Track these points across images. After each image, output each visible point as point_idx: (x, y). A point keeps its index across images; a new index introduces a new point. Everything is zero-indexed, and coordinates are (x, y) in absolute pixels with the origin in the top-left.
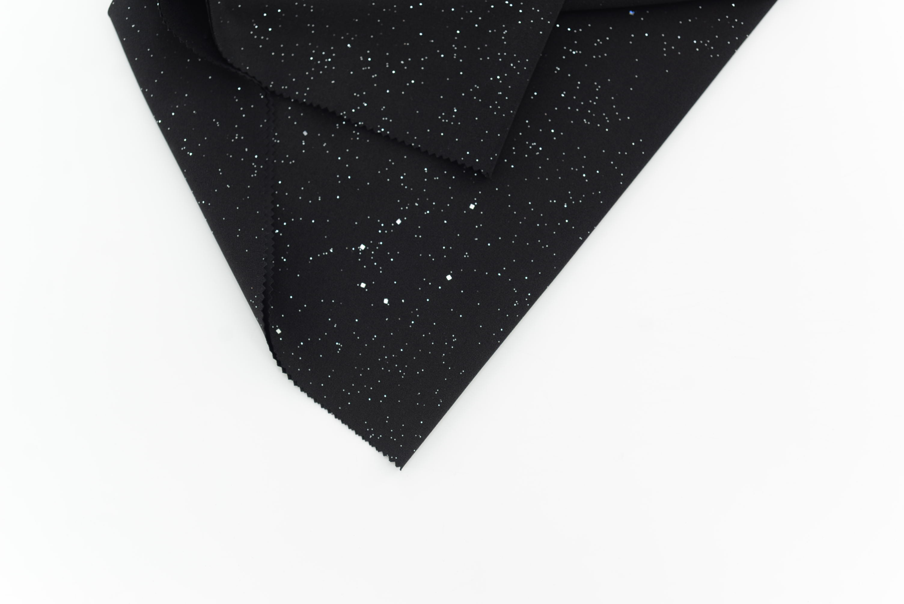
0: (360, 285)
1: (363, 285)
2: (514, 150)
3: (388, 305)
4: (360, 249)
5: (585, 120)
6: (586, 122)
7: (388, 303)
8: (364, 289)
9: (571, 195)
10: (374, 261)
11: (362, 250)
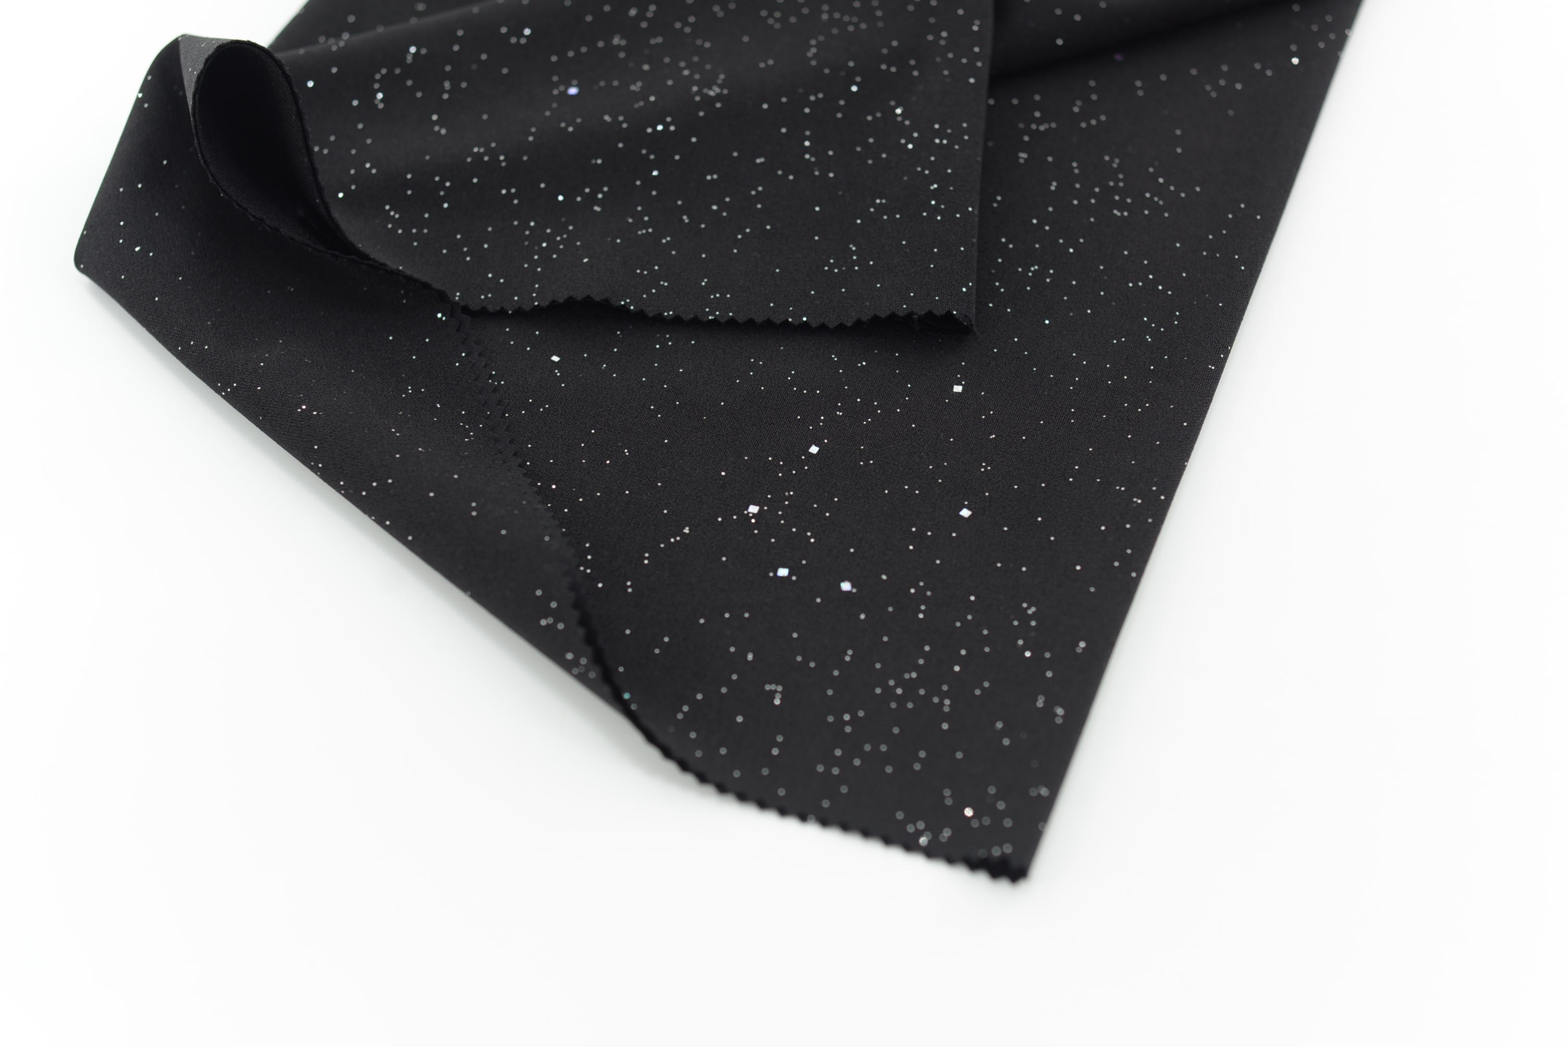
0: (775, 572)
1: (783, 572)
2: (999, 285)
3: (854, 591)
4: (749, 513)
5: (1115, 212)
6: (1119, 214)
7: (853, 587)
8: (788, 578)
9: (1150, 321)
10: (789, 525)
11: (753, 514)
